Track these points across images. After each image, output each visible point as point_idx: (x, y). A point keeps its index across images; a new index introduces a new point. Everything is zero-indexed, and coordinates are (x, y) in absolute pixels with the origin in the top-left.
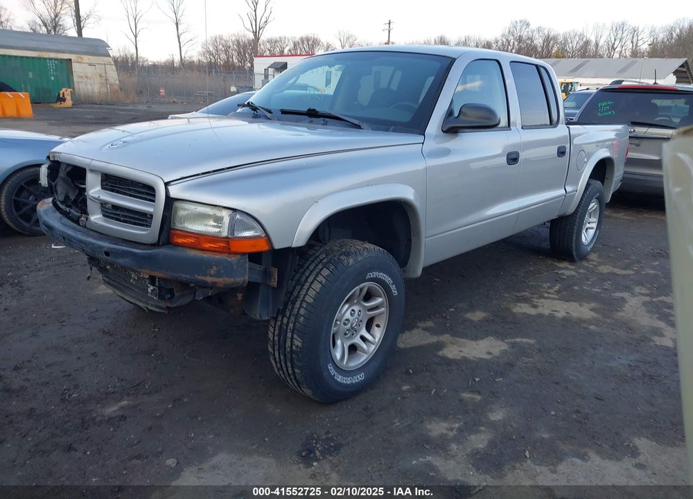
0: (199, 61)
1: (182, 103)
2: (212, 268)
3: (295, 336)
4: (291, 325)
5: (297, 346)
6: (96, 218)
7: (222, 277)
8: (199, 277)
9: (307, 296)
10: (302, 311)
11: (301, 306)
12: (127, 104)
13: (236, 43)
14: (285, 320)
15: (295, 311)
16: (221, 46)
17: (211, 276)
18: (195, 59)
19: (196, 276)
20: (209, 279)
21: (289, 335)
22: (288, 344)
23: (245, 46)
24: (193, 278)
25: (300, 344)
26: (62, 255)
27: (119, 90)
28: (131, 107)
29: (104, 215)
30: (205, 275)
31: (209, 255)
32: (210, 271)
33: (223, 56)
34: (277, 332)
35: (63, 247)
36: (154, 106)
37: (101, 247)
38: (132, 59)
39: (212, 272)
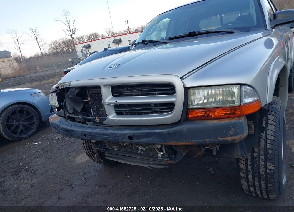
0: (49, 52)
1: (49, 70)
2: (231, 130)
3: (268, 163)
4: (262, 157)
5: (271, 170)
6: (112, 116)
7: (239, 135)
8: (221, 139)
9: (268, 136)
10: (269, 146)
11: (266, 143)
12: (26, 75)
13: (63, 42)
14: (255, 155)
15: (263, 147)
16: (57, 45)
17: (231, 136)
18: (47, 52)
19: (218, 138)
20: (230, 139)
21: (262, 163)
22: (262, 169)
23: (67, 43)
24: (216, 140)
25: (273, 168)
26: (42, 147)
27: (19, 70)
28: (28, 76)
29: (117, 113)
30: (227, 136)
31: (227, 121)
32: (229, 132)
33: (59, 48)
34: (249, 164)
35: (40, 143)
36: (38, 74)
37: (125, 135)
38: (19, 57)
39: (231, 133)
